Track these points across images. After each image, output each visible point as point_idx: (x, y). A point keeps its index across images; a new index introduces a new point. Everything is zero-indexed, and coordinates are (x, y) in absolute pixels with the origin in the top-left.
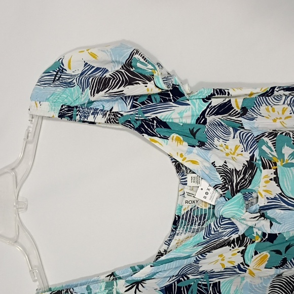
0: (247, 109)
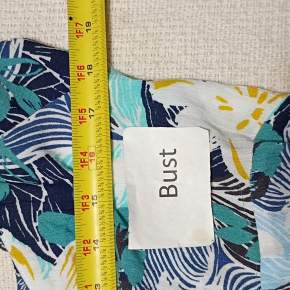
0: (268, 178)
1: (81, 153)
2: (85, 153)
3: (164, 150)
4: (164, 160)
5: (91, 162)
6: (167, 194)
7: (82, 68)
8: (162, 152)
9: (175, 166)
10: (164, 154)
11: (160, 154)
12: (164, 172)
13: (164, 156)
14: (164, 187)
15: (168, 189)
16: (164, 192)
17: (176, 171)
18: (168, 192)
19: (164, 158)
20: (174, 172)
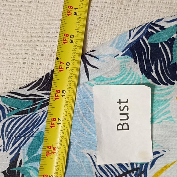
1: (48, 147)
2: (51, 147)
3: (120, 100)
4: (120, 107)
5: (53, 154)
6: (122, 128)
7: (59, 91)
8: (119, 101)
9: (127, 111)
10: (120, 102)
11: (118, 102)
12: (120, 114)
13: (120, 104)
14: (120, 124)
15: (123, 125)
16: (120, 127)
17: (128, 114)
18: (123, 127)
19: (120, 105)
20: (127, 114)
